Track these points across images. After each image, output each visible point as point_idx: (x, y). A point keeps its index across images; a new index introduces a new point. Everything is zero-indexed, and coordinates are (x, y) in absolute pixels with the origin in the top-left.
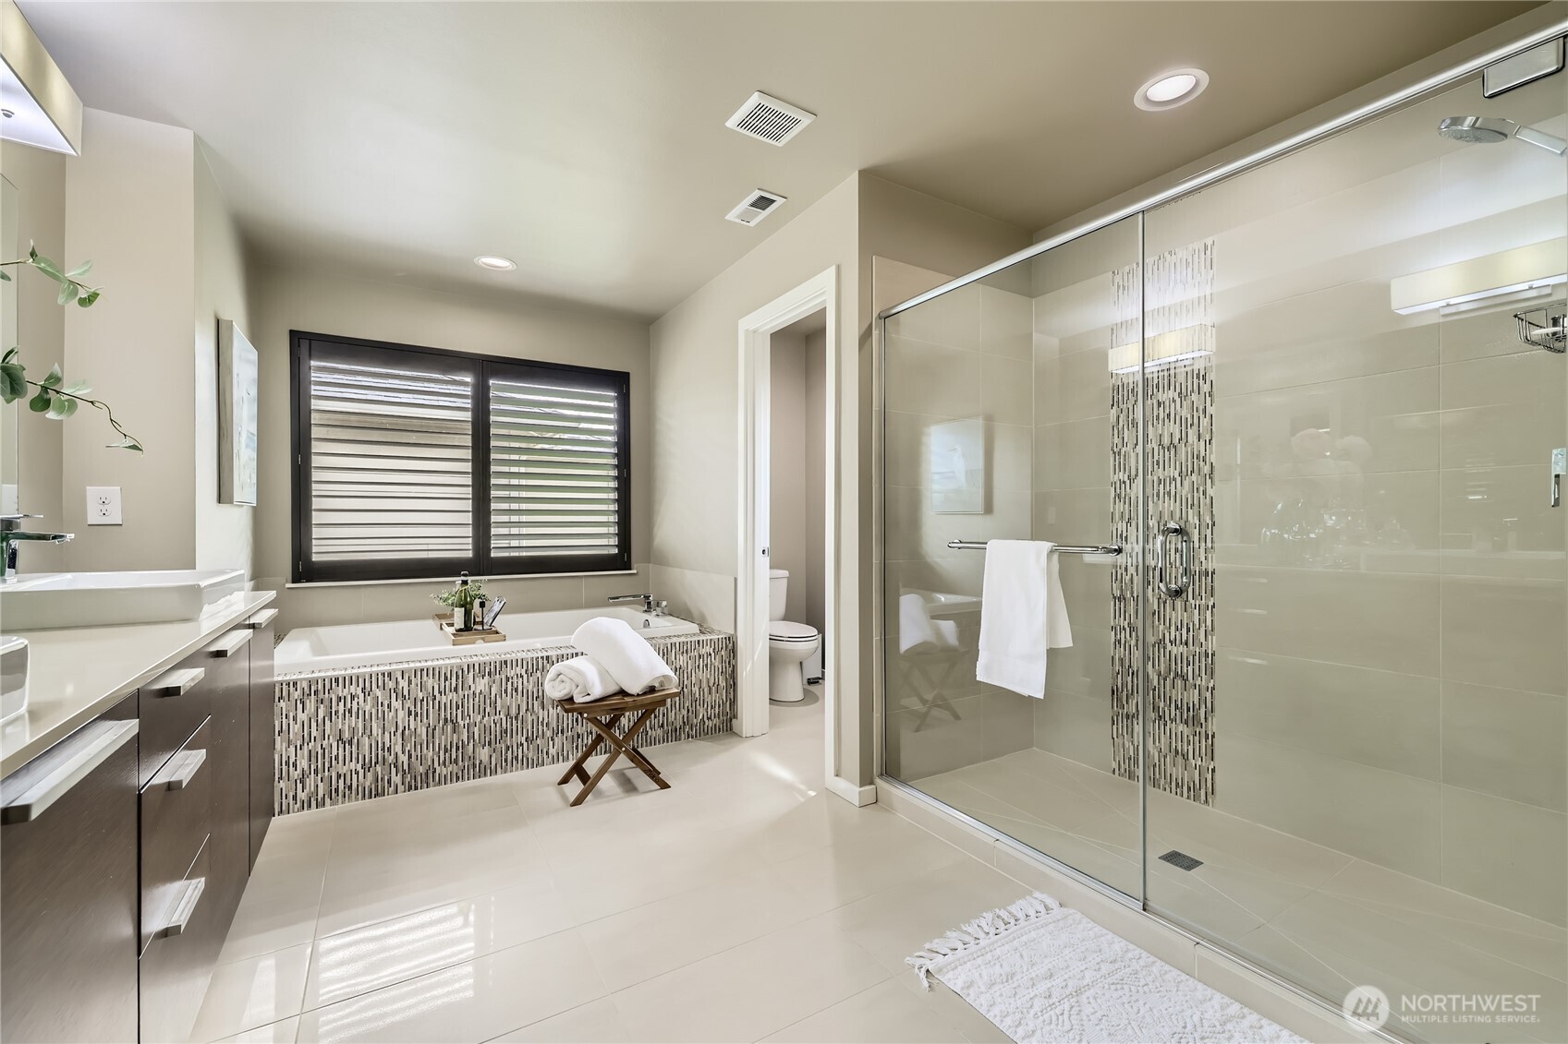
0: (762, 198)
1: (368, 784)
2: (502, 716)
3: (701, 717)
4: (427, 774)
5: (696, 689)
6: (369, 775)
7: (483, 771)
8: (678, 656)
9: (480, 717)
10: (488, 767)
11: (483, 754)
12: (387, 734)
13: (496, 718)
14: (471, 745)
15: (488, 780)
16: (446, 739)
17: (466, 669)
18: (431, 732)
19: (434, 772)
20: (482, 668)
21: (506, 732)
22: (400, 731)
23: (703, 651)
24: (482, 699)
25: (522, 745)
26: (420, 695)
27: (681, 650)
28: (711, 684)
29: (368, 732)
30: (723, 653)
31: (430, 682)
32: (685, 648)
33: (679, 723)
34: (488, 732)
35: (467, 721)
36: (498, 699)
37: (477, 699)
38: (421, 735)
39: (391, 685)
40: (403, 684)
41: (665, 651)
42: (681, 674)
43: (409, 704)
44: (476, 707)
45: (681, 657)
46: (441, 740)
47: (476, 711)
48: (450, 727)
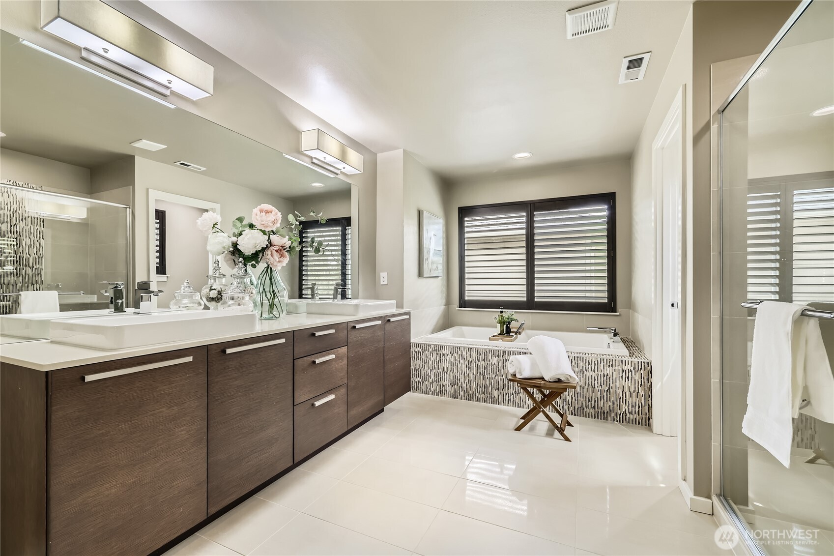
0: (630, 61)
1: (452, 392)
2: (504, 377)
3: (624, 410)
4: (473, 395)
5: (619, 391)
6: (453, 388)
7: (495, 402)
8: (605, 367)
9: (494, 375)
10: (497, 400)
11: (496, 393)
12: (459, 373)
13: (501, 378)
14: (490, 387)
15: (497, 406)
16: (480, 382)
17: (488, 352)
18: (475, 376)
19: (476, 395)
20: (495, 353)
21: (506, 386)
22: (463, 373)
23: (625, 368)
24: (495, 368)
25: (513, 394)
26: (470, 360)
27: (608, 364)
28: (632, 390)
29: (452, 370)
30: (642, 371)
31: (474, 355)
32: (611, 363)
33: (607, 409)
34: (497, 383)
35: (489, 376)
36: (502, 369)
37: (493, 367)
38: (470, 377)
39: (460, 353)
40: (464, 353)
41: (596, 362)
42: (608, 379)
43: (466, 362)
44: (493, 371)
45: (608, 369)
46: (479, 381)
47: (493, 372)
48: (482, 377)
